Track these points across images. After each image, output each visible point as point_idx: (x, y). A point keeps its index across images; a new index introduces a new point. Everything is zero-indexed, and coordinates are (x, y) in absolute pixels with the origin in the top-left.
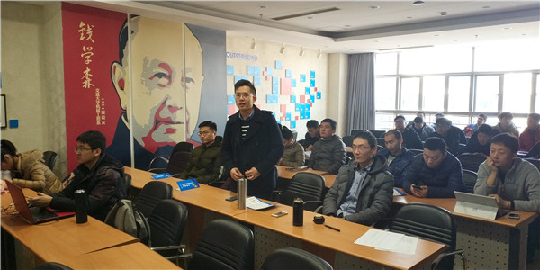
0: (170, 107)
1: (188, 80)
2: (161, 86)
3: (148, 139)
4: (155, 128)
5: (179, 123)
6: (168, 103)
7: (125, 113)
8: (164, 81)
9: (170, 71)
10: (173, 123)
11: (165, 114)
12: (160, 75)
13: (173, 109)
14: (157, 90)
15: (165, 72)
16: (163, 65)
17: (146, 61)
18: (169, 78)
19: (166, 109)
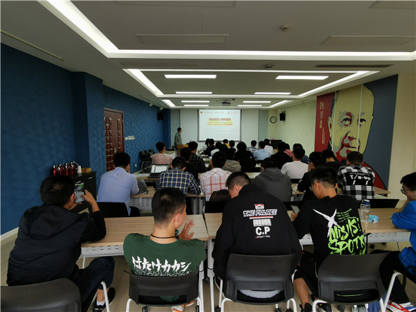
0: (349, 137)
1: (362, 120)
2: (346, 125)
3: (338, 153)
4: (341, 149)
5: (353, 147)
6: (348, 135)
7: (330, 139)
8: (348, 122)
9: (351, 117)
10: (350, 147)
11: (346, 141)
12: (346, 120)
13: (351, 139)
14: (344, 128)
15: (349, 117)
16: (349, 114)
17: (340, 113)
18: (350, 120)
19: (347, 138)
